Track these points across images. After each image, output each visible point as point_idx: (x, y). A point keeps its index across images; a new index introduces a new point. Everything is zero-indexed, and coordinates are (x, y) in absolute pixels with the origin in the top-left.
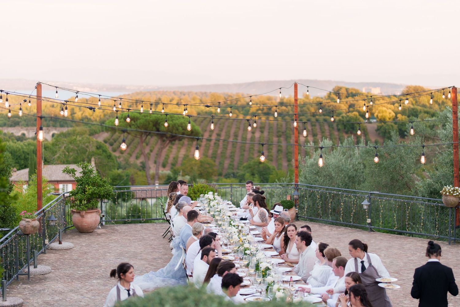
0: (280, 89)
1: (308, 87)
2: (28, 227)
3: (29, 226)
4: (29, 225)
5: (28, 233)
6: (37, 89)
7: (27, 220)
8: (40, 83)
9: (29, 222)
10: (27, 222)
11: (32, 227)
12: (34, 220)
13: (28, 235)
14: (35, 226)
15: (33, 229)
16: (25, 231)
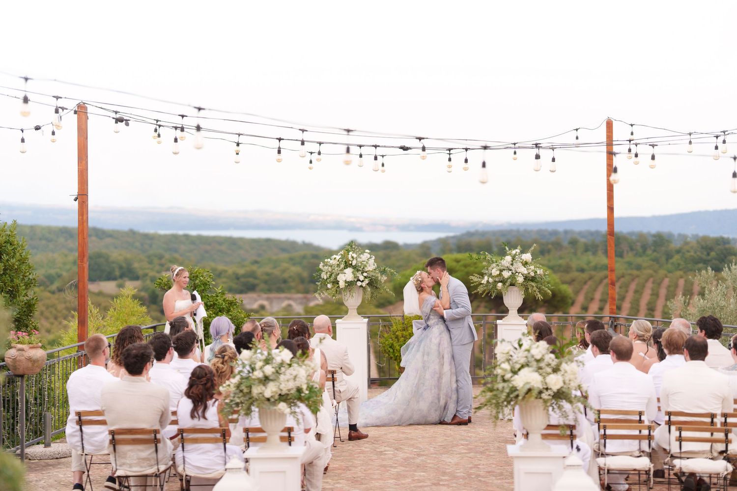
0: (577, 130)
1: (632, 125)
2: (20, 361)
3: (23, 358)
4: (23, 356)
5: (20, 372)
6: (79, 115)
7: (20, 346)
8: (84, 103)
9: (22, 350)
10: (20, 350)
11: (29, 359)
12: (33, 348)
13: (22, 376)
14: (34, 358)
15: (30, 365)
16: (15, 368)
